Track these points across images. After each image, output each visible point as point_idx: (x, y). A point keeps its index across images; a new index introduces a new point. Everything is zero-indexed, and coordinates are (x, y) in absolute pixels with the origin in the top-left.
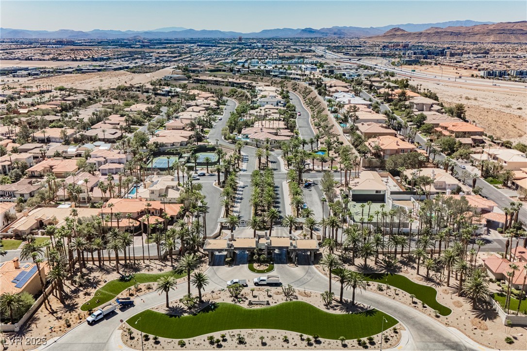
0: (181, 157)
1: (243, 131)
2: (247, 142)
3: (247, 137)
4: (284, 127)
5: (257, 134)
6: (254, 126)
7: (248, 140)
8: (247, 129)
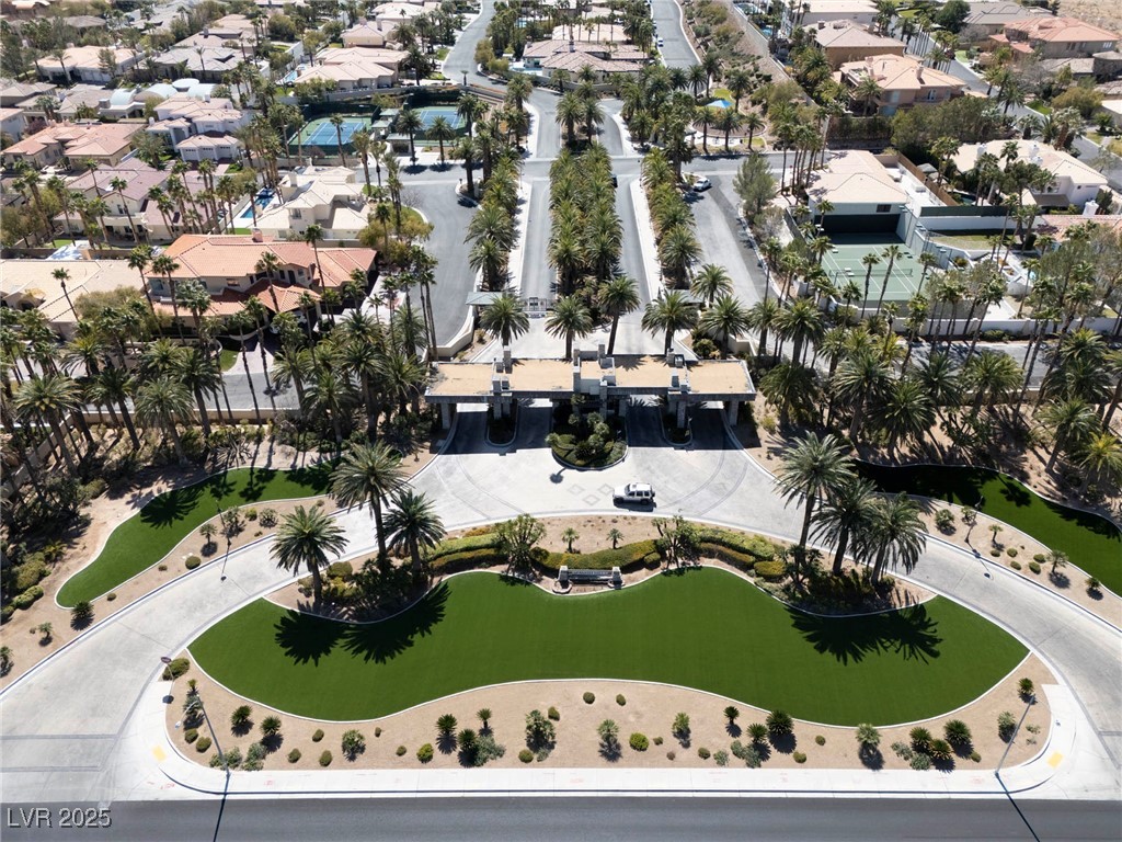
0: (377, 117)
1: (527, 52)
2: (538, 77)
3: (537, 66)
4: (624, 38)
5: (560, 56)
6: (554, 37)
7: (539, 73)
8: (536, 45)
